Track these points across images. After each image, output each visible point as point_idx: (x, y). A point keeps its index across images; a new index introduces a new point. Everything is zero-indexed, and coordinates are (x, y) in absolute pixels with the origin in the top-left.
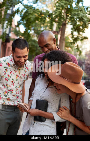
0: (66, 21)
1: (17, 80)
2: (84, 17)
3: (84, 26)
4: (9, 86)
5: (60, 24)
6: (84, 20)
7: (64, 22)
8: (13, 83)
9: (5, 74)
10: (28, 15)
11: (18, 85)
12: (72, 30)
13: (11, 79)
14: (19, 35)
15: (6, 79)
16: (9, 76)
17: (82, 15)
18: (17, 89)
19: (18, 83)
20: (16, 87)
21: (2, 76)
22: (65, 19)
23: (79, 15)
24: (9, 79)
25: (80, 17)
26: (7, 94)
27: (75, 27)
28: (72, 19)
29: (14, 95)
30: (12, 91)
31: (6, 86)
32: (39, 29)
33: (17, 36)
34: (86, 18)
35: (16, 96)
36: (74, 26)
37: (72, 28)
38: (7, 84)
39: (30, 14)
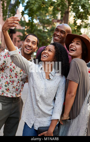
0: (68, 9)
1: (20, 74)
2: (86, 4)
3: (87, 13)
4: (12, 77)
5: (63, 12)
6: (86, 6)
7: (67, 10)
8: (17, 76)
9: (10, 65)
10: (30, 5)
11: (20, 79)
12: (74, 18)
13: (15, 72)
14: (24, 25)
15: (10, 70)
16: (14, 67)
17: (83, 2)
18: (18, 82)
19: (21, 77)
20: (18, 80)
21: (7, 67)
22: (67, 6)
23: (81, 2)
24: (13, 71)
25: (82, 4)
26: (8, 84)
27: (78, 15)
28: (75, 7)
29: (14, 87)
30: (14, 82)
31: (10, 76)
32: (44, 18)
33: (23, 27)
34: (88, 5)
35: (16, 88)
36: (76, 13)
37: (74, 16)
38: (10, 75)
39: (32, 3)
